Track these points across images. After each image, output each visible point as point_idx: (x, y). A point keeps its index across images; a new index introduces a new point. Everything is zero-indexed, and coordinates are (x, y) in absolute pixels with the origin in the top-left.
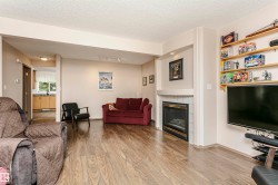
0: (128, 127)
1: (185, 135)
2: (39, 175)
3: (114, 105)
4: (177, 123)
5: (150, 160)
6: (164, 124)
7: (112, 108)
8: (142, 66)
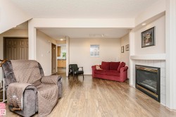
0: (108, 82)
1: (157, 96)
2: (39, 108)
3: (100, 66)
4: (150, 84)
5: (117, 112)
6: (137, 83)
7: (98, 68)
8: (121, 39)
